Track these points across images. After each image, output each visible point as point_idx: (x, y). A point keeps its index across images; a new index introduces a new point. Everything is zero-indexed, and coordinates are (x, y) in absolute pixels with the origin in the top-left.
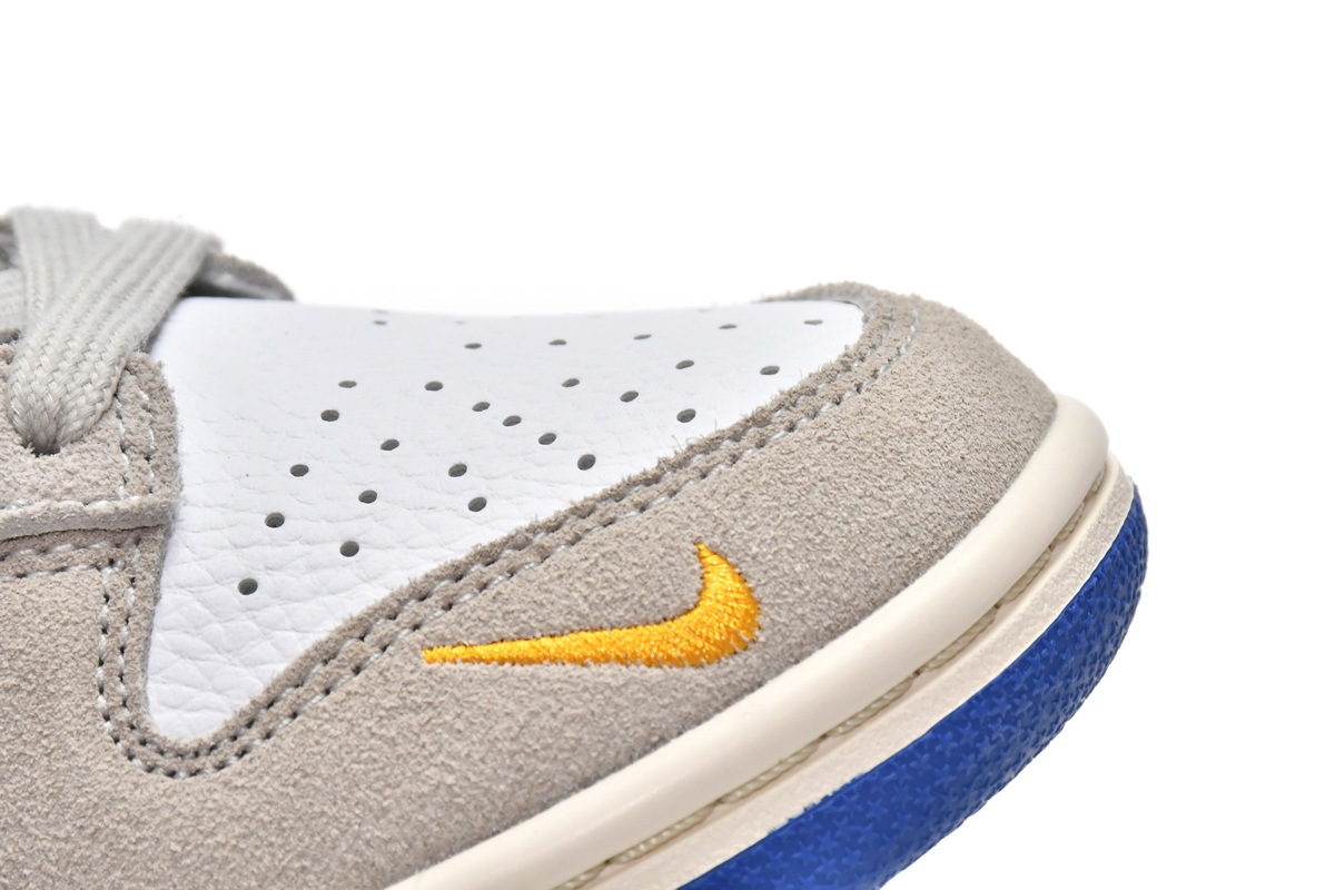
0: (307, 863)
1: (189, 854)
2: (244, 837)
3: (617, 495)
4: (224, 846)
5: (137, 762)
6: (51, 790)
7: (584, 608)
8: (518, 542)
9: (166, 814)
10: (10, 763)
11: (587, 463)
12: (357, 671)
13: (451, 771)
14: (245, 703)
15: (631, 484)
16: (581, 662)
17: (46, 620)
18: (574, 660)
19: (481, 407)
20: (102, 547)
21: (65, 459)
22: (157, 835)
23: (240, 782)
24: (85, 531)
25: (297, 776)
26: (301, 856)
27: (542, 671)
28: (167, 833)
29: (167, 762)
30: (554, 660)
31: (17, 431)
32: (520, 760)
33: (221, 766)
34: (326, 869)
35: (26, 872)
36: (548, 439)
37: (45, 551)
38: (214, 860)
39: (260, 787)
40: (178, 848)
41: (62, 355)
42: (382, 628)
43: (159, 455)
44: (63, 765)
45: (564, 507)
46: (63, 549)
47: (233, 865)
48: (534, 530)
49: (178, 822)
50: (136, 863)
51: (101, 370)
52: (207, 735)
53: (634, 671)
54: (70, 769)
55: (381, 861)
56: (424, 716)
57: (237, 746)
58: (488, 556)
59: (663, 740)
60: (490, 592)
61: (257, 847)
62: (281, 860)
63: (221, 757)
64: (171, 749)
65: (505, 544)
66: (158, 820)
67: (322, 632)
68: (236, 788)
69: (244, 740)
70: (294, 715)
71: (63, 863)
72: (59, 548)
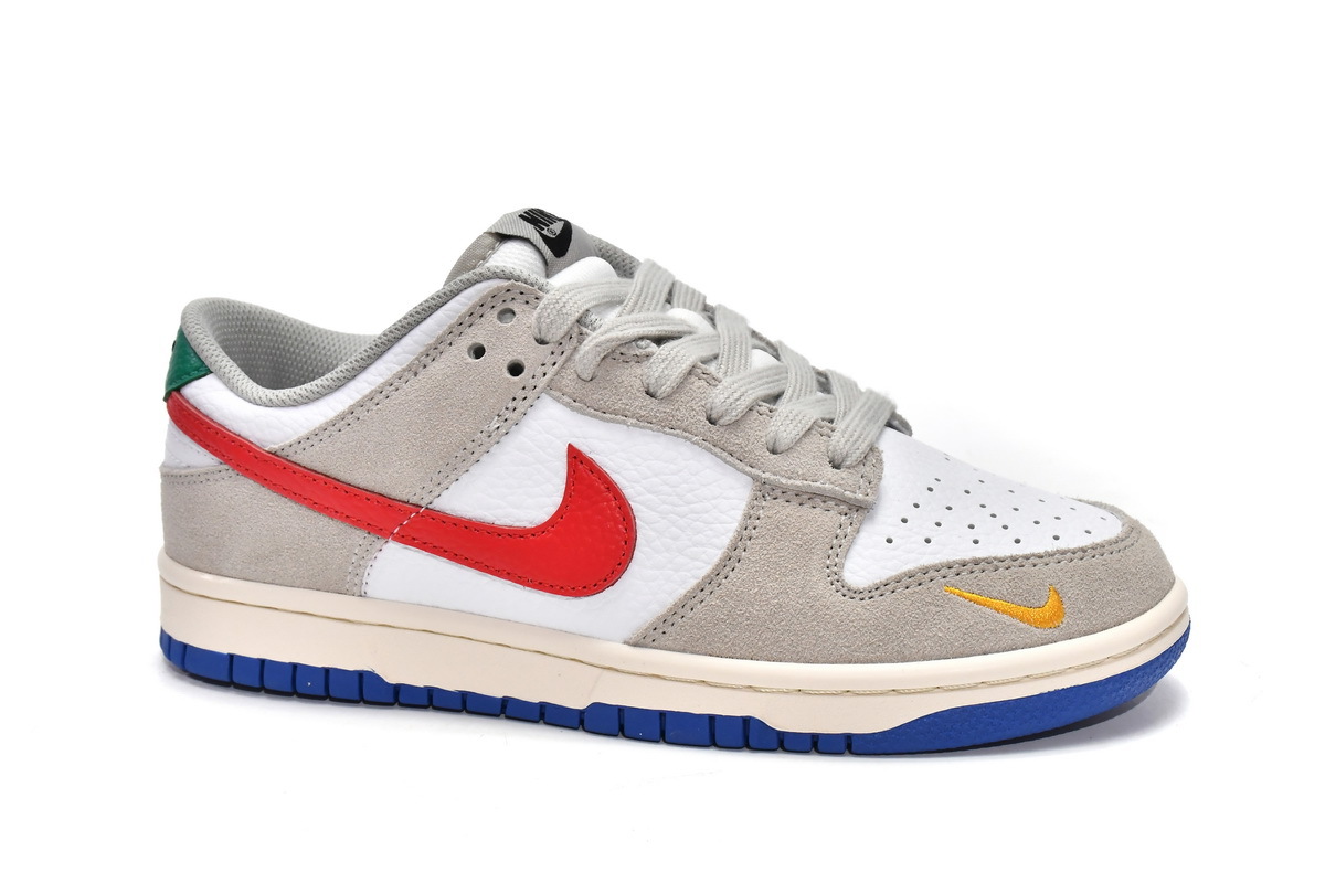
0: (881, 644)
1: (842, 626)
2: (863, 627)
3: (1027, 558)
4: (855, 627)
5: (833, 587)
6: (802, 586)
7: (1005, 593)
8: (988, 561)
9: (839, 609)
10: (791, 571)
11: (1018, 541)
12: (920, 584)
13: (942, 631)
14: (878, 581)
15: (1034, 555)
16: (997, 610)
17: (819, 526)
18: (996, 609)
19: (983, 506)
20: (843, 508)
21: (842, 473)
22: (833, 615)
23: (868, 608)
24: (840, 501)
25: (888, 613)
26: (880, 641)
27: (984, 609)
28: (837, 615)
29: (845, 591)
30: (989, 607)
31: (828, 457)
32: (966, 637)
33: (862, 600)
34: (887, 649)
35: (784, 610)
36: (1005, 527)
37: (824, 502)
38: (850, 631)
39: (874, 612)
40: (839, 622)
41: (851, 436)
42: (932, 573)
43: (873, 483)
44: (808, 578)
45: (1008, 555)
46: (832, 503)
47: (856, 635)
48: (995, 559)
49: (842, 613)
50: (822, 622)
51: (863, 446)
52: (861, 587)
53: (1014, 621)
54: (810, 581)
55: (907, 653)
56: (938, 609)
57: (870, 595)
58: (977, 562)
59: (1016, 649)
60: (974, 575)
61: (866, 632)
62: (873, 640)
63: (863, 597)
64: (847, 587)
65: (983, 560)
66: (835, 610)
67: (911, 567)
68: (866, 609)
69: (873, 594)
70: (893, 592)
71: (797, 612)
72: (829, 503)
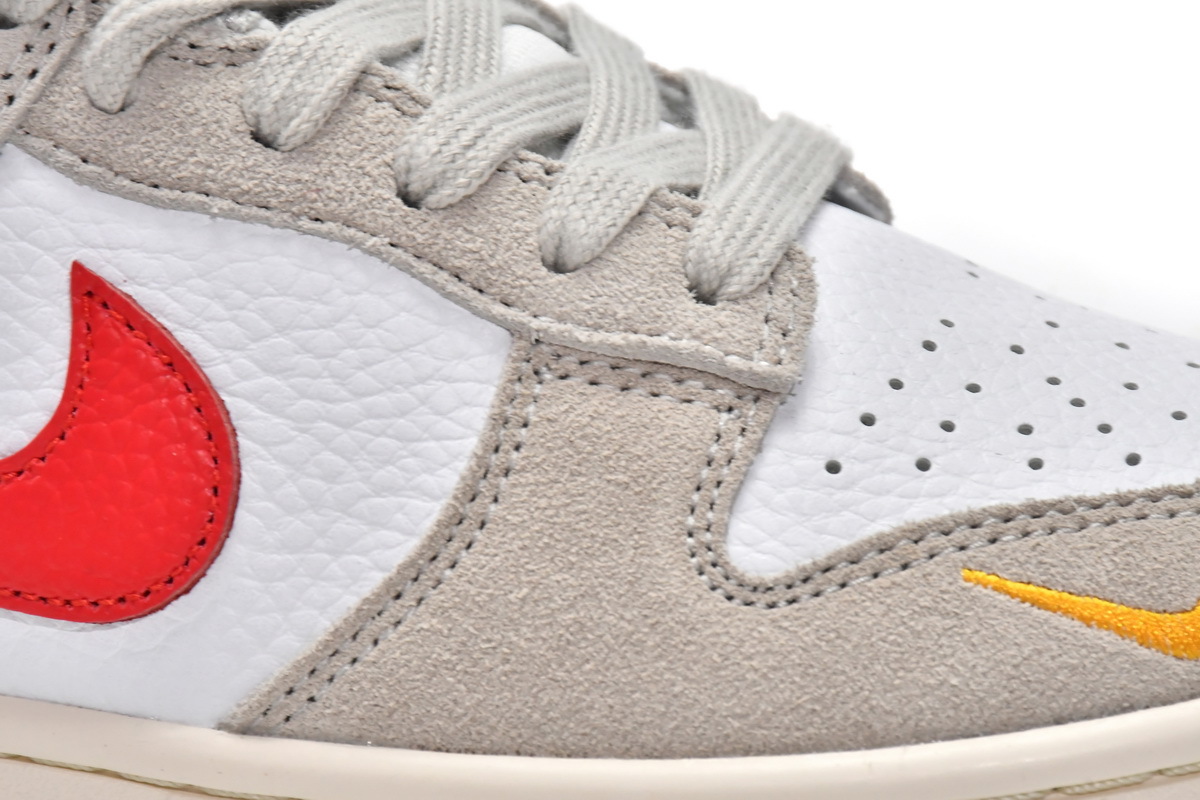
0: (817, 707)
1: (726, 667)
2: (774, 669)
3: (1154, 497)
4: (756, 670)
5: (704, 578)
6: (630, 578)
7: (1104, 580)
8: (1063, 508)
9: (718, 629)
10: (604, 544)
11: (1133, 460)
12: (905, 567)
13: (957, 674)
14: (807, 562)
15: (1170, 491)
16: (1087, 621)
17: (667, 438)
18: (1082, 618)
19: (1054, 381)
20: (725, 394)
21: (719, 313)
22: (705, 643)
23: (786, 624)
24: (715, 377)
25: (832, 635)
26: (817, 700)
27: (1057, 619)
28: (714, 644)
29: (730, 587)
30: (1066, 613)
31: (686, 276)
32: (1014, 684)
33: (772, 606)
34: (832, 718)
35: (590, 636)
36: (1105, 429)
37: (679, 381)
38: (745, 679)
39: (800, 634)
40: (719, 660)
41: (740, 226)
42: (934, 540)
43: (795, 333)
44: (646, 561)
45: (1110, 491)
46: (696, 385)
47: (758, 689)
48: (1080, 502)
49: (725, 639)
50: (680, 660)
51: (768, 249)
52: (769, 577)
53: (1128, 645)
54: (649, 566)
55: (878, 726)
56: (949, 622)
57: (790, 594)
58: (1036, 511)
59: (1132, 708)
60: (1031, 541)
61: (782, 681)
62: (798, 698)
63: (774, 599)
64: (736, 578)
65: (1052, 505)
66: (708, 632)
67: (884, 526)
68: (780, 627)
69: (797, 591)
70: (843, 585)
71: (622, 640)
72: (691, 383)
